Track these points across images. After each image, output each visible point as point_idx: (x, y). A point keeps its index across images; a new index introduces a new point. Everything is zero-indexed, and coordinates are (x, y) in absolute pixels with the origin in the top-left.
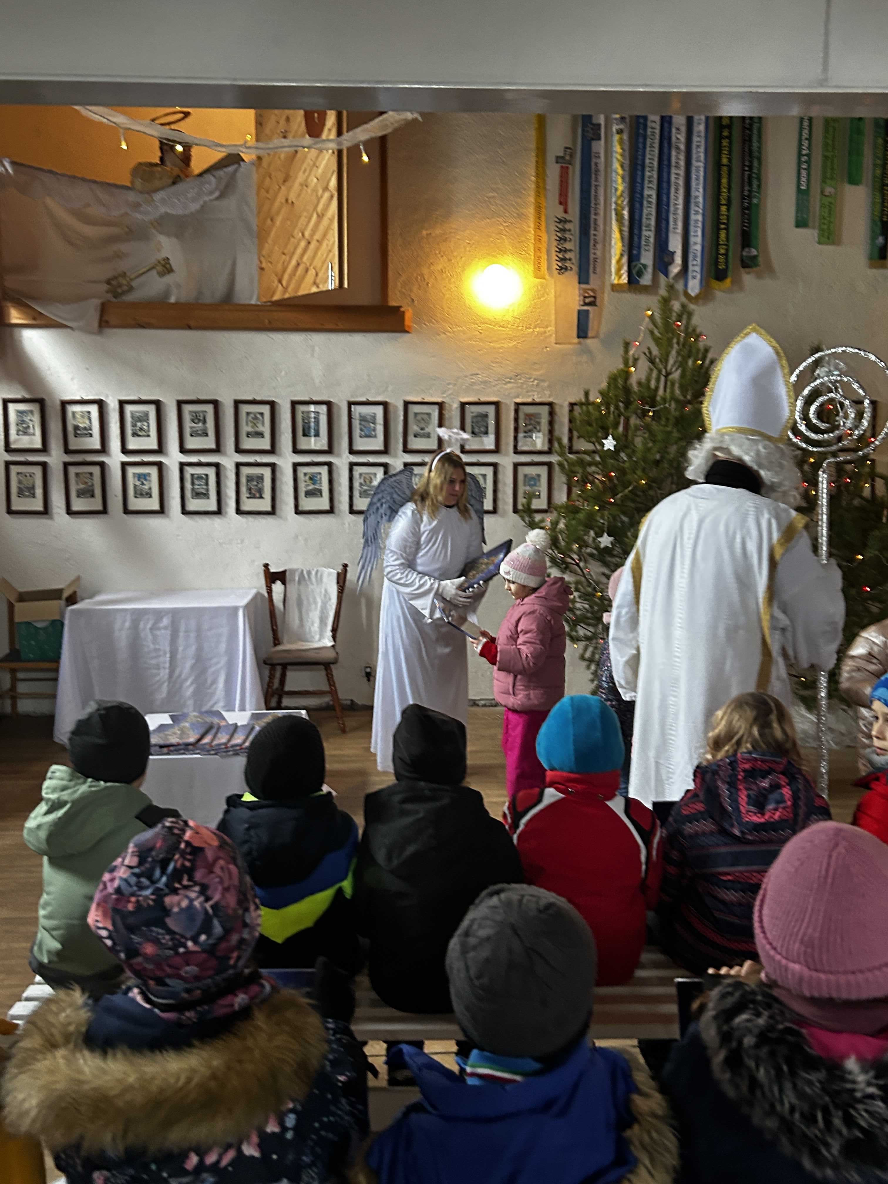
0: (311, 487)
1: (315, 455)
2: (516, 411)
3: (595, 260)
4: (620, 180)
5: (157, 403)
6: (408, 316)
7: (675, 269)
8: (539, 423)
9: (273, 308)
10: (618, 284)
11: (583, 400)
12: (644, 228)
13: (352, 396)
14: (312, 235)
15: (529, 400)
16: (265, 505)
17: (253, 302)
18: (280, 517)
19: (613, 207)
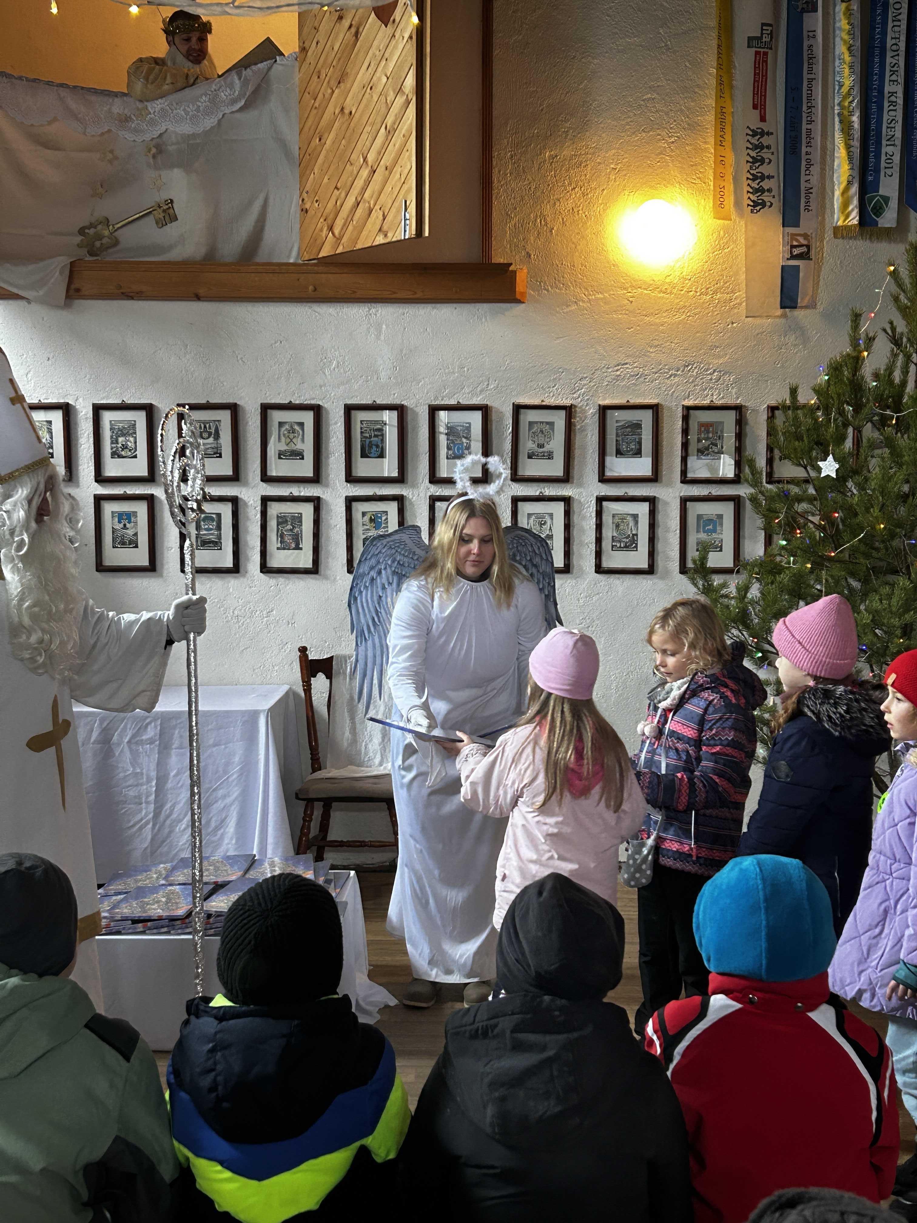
0: (373, 533)
1: (380, 485)
2: (686, 418)
3: (809, 191)
4: (847, 71)
5: (149, 410)
6: (522, 277)
8: (721, 437)
9: (321, 269)
10: (845, 227)
11: (788, 402)
12: (884, 142)
13: (436, 398)
14: (379, 160)
15: (706, 402)
16: (304, 559)
17: (292, 261)
18: (326, 578)
19: (836, 112)
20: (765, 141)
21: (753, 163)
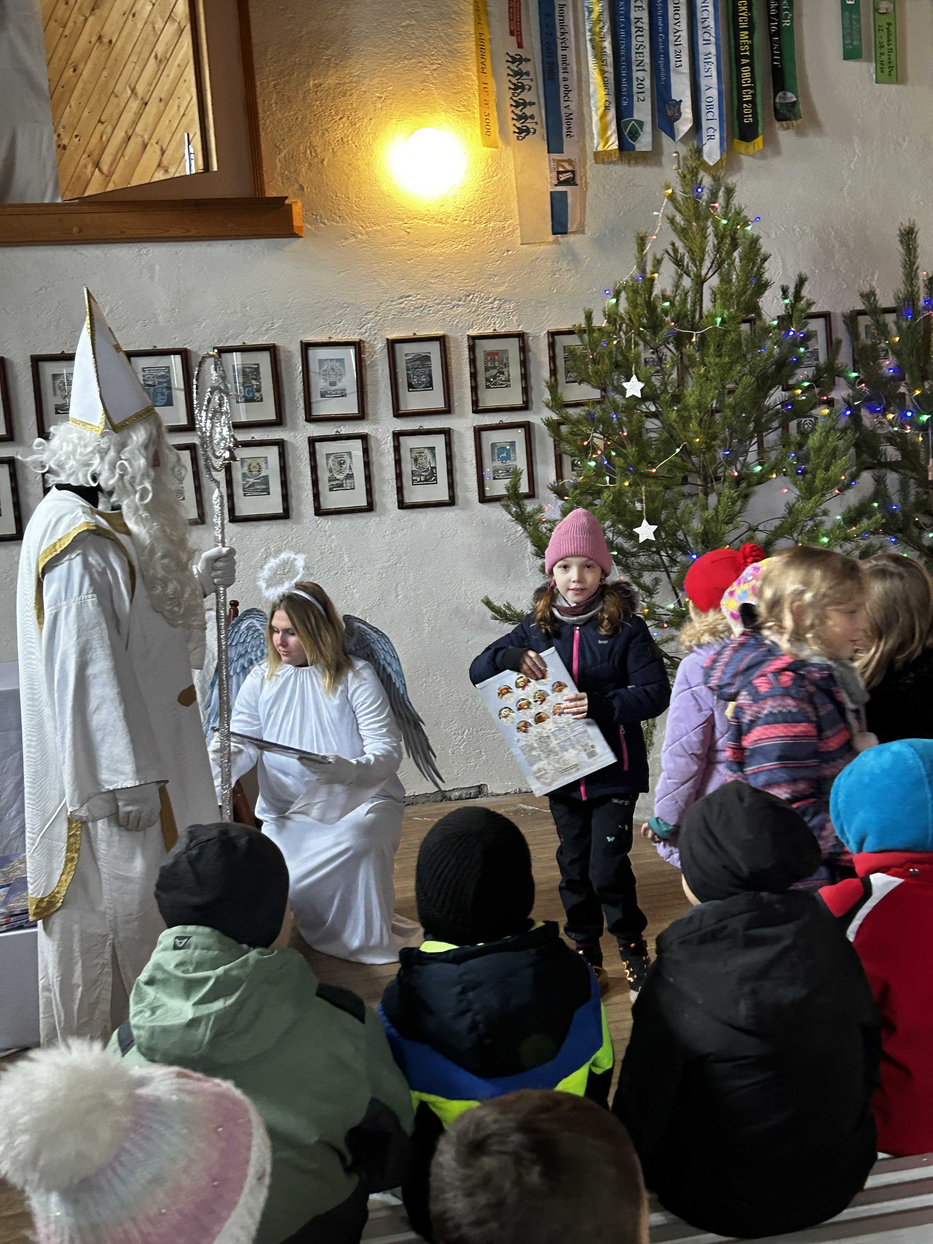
2: (472, 349)
3: (569, 117)
6: (297, 212)
7: (684, 125)
8: (506, 365)
9: (85, 208)
10: (605, 152)
12: (634, 68)
13: (220, 341)
14: (150, 92)
15: (490, 331)
17: (47, 201)
19: (588, 38)
20: (524, 67)
21: (515, 89)
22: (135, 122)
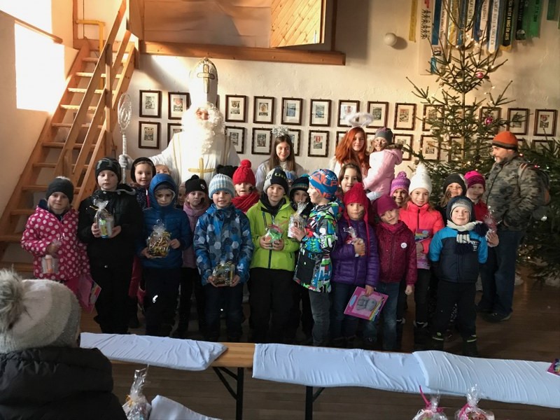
1: (293, 126)
2: (397, 108)
3: (442, 32)
7: (483, 39)
8: (408, 114)
9: (277, 50)
13: (313, 97)
14: (305, 16)
15: (403, 102)
16: (266, 150)
21: (424, 22)
22: (298, 25)
